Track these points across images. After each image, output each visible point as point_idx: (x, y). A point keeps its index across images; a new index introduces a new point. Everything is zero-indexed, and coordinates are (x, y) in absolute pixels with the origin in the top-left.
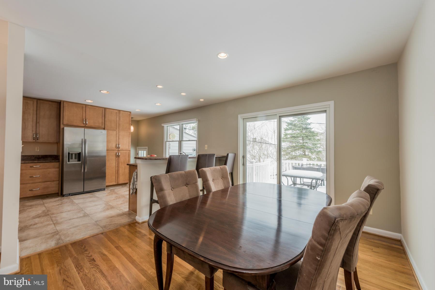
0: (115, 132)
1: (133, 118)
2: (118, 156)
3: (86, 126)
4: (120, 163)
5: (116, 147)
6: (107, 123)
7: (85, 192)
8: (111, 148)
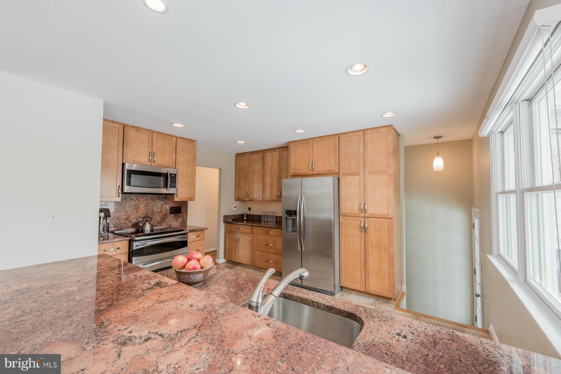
0: (357, 178)
1: (441, 137)
2: (364, 229)
3: (314, 173)
4: (370, 246)
5: (361, 210)
6: (342, 162)
7: (303, 285)
8: (350, 212)
